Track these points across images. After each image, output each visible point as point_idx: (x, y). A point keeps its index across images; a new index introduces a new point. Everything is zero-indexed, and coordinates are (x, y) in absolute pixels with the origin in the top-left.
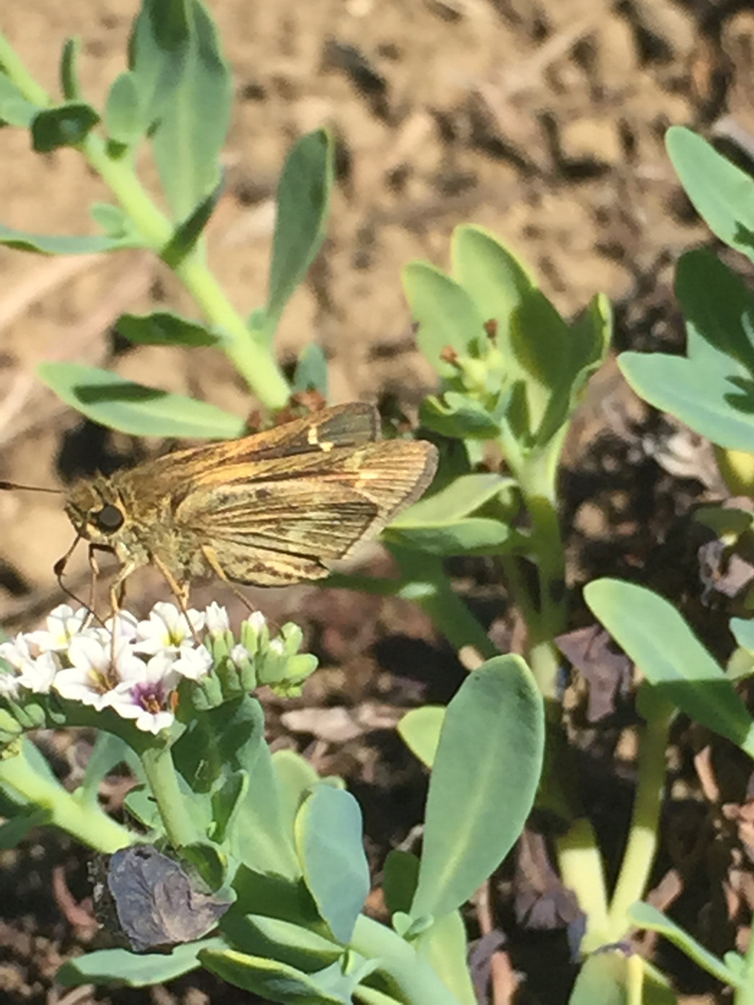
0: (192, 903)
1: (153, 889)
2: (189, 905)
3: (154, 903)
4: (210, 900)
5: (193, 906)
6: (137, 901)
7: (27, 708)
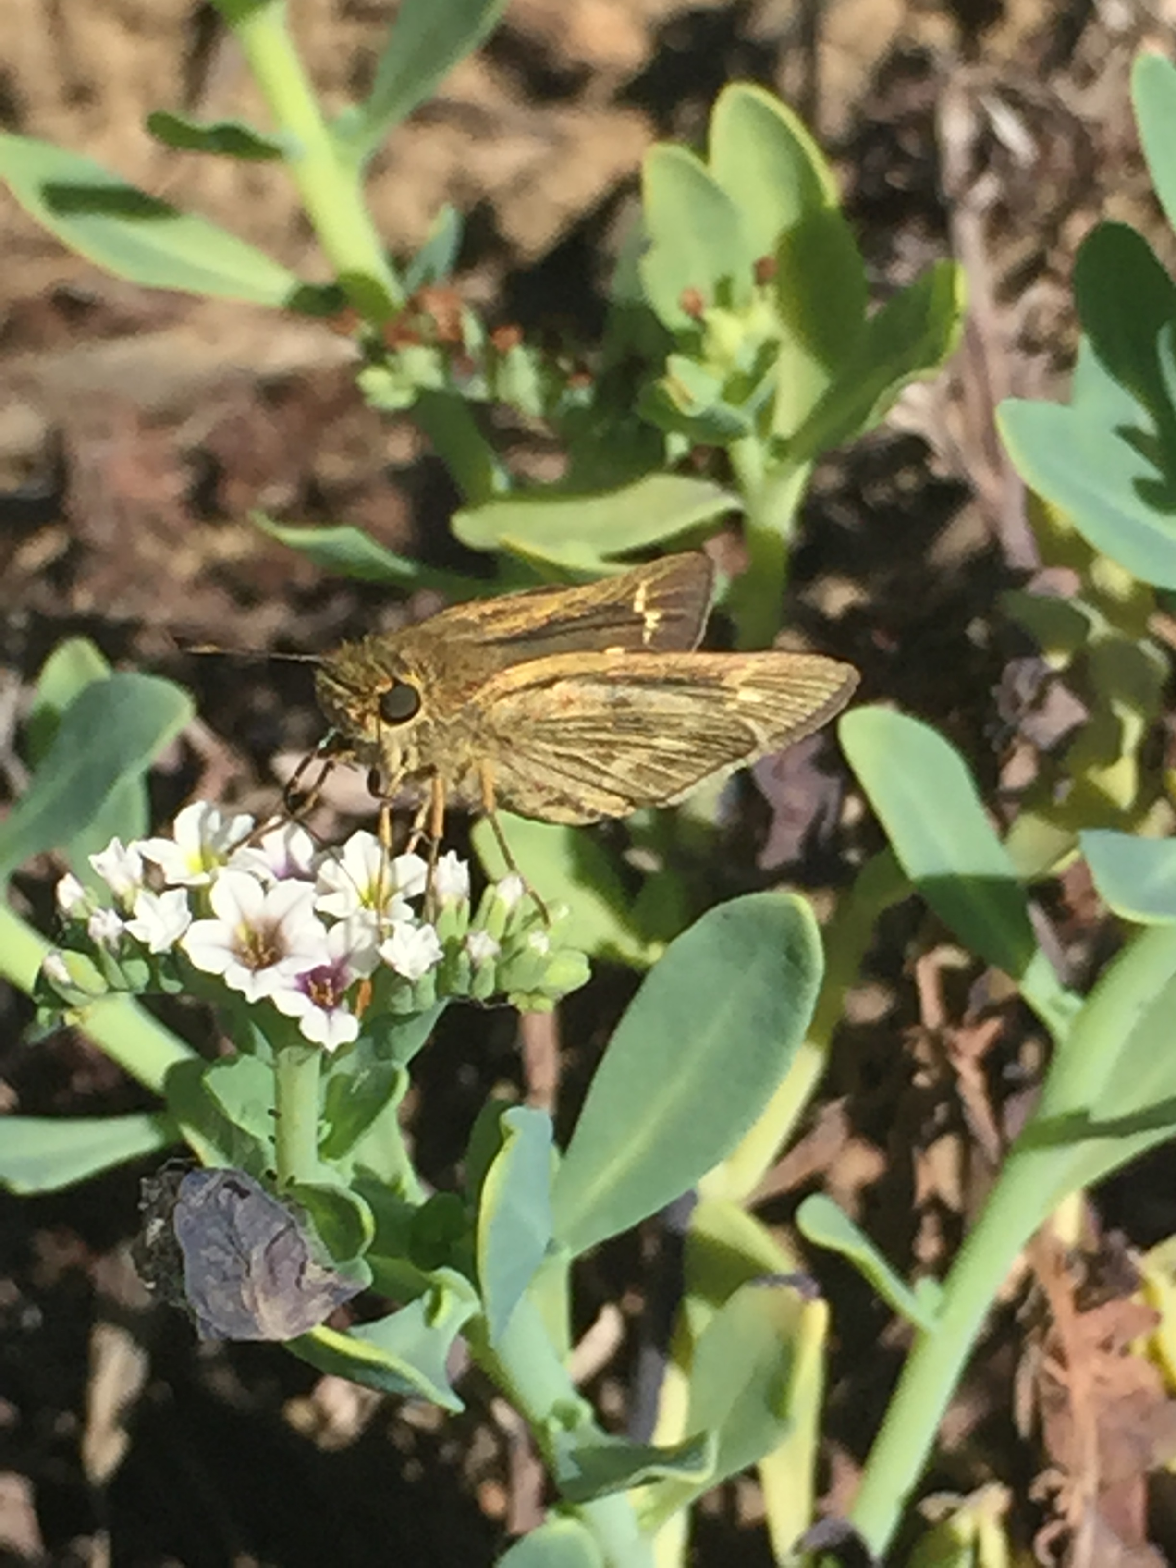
0: (304, 1279)
1: (248, 1253)
2: (298, 1282)
3: (248, 1271)
4: (331, 1278)
5: (304, 1285)
6: (217, 1264)
7: (127, 964)
